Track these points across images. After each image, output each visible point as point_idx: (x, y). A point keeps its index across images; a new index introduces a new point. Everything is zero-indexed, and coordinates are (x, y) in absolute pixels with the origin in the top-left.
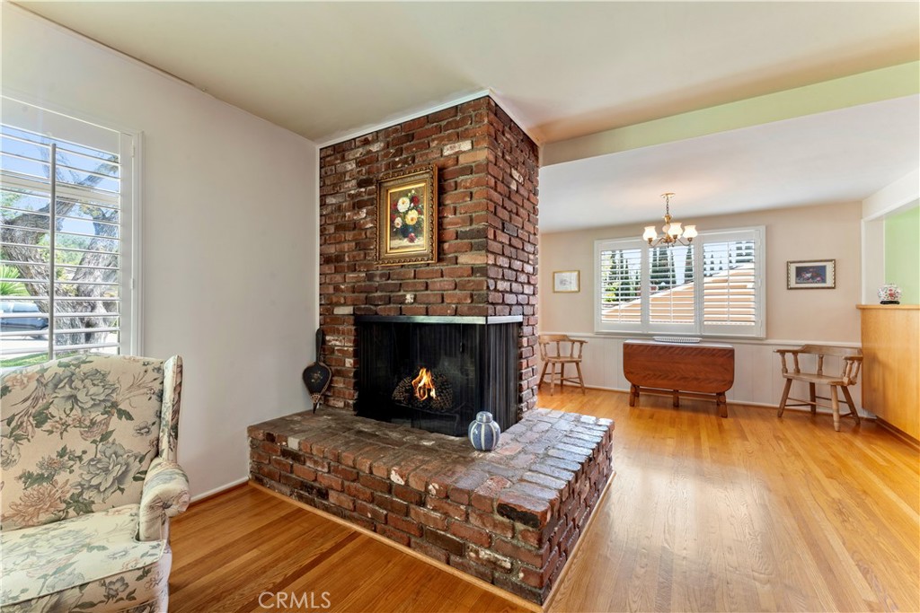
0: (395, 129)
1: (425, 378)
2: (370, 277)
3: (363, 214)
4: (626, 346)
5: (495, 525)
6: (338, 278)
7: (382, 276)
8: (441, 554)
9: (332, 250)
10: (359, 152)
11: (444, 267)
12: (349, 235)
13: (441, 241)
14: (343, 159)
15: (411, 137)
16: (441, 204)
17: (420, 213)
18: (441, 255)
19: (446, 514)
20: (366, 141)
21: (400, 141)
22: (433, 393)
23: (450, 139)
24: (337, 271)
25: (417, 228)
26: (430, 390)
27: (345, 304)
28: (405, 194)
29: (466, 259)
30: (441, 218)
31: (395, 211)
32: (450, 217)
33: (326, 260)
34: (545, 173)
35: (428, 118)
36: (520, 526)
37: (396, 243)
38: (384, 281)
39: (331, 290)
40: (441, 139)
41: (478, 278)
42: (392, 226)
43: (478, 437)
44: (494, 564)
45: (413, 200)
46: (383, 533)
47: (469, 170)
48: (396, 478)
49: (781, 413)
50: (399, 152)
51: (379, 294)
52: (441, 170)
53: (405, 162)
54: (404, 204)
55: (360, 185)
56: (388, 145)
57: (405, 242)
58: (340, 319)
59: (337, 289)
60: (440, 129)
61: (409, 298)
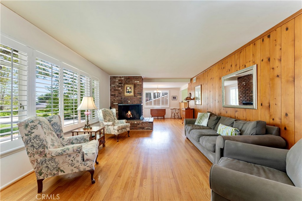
0: (126, 77)
1: (129, 113)
2: (122, 98)
3: (120, 88)
4: (151, 109)
5: (148, 124)
6: (114, 98)
7: (124, 98)
8: (142, 129)
9: (113, 94)
10: (119, 79)
11: (135, 97)
12: (117, 91)
13: (135, 94)
14: (115, 79)
15: (129, 78)
16: (135, 89)
17: (131, 90)
18: (135, 96)
19: (142, 125)
20: (120, 77)
21: (127, 78)
22: (131, 116)
23: (136, 80)
24: (114, 97)
25: (131, 92)
26: (130, 115)
27: (116, 102)
28: (129, 87)
29: (139, 97)
30: (135, 91)
31: (127, 89)
32: (136, 91)
33: (112, 95)
34: (144, 83)
35: (132, 77)
36: (151, 123)
37: (127, 93)
38: (124, 99)
39: (113, 100)
40: (135, 80)
41: (140, 99)
42: (126, 91)
43: (142, 119)
44: (148, 128)
45: (130, 88)
46: (133, 130)
47: (138, 85)
48: (135, 122)
49: (171, 118)
50: (127, 80)
51: (123, 101)
52: (135, 84)
53: (128, 82)
54: (128, 88)
55: (119, 84)
56: (125, 79)
57: (129, 93)
58: (115, 105)
59: (114, 100)
60: (134, 78)
61: (129, 102)
